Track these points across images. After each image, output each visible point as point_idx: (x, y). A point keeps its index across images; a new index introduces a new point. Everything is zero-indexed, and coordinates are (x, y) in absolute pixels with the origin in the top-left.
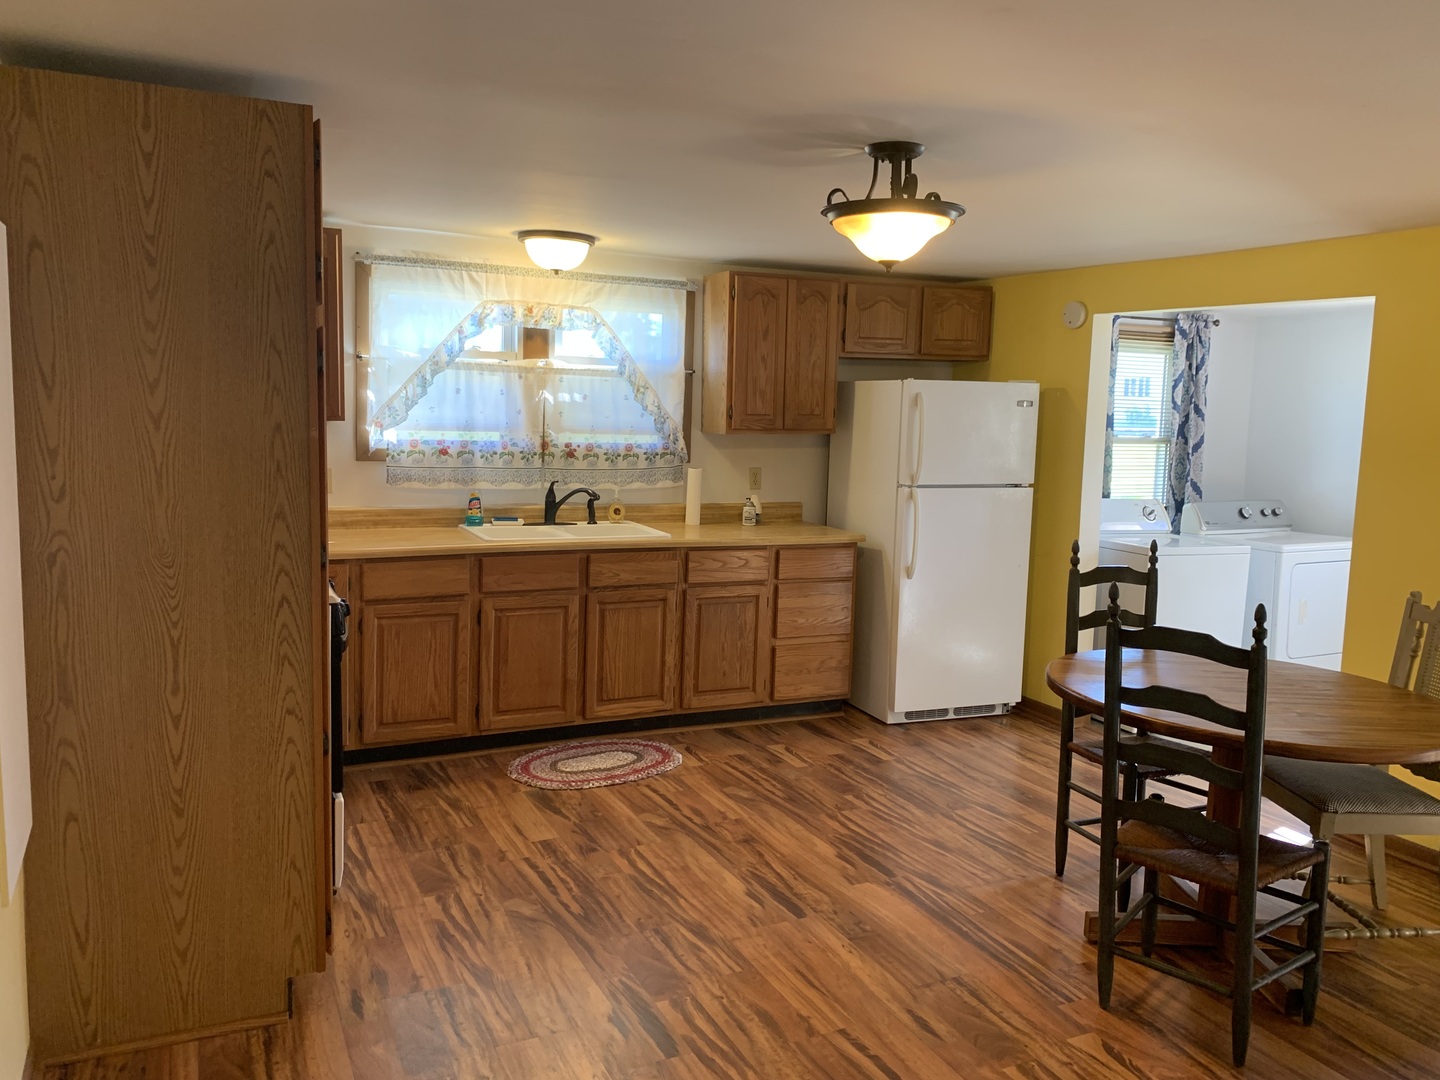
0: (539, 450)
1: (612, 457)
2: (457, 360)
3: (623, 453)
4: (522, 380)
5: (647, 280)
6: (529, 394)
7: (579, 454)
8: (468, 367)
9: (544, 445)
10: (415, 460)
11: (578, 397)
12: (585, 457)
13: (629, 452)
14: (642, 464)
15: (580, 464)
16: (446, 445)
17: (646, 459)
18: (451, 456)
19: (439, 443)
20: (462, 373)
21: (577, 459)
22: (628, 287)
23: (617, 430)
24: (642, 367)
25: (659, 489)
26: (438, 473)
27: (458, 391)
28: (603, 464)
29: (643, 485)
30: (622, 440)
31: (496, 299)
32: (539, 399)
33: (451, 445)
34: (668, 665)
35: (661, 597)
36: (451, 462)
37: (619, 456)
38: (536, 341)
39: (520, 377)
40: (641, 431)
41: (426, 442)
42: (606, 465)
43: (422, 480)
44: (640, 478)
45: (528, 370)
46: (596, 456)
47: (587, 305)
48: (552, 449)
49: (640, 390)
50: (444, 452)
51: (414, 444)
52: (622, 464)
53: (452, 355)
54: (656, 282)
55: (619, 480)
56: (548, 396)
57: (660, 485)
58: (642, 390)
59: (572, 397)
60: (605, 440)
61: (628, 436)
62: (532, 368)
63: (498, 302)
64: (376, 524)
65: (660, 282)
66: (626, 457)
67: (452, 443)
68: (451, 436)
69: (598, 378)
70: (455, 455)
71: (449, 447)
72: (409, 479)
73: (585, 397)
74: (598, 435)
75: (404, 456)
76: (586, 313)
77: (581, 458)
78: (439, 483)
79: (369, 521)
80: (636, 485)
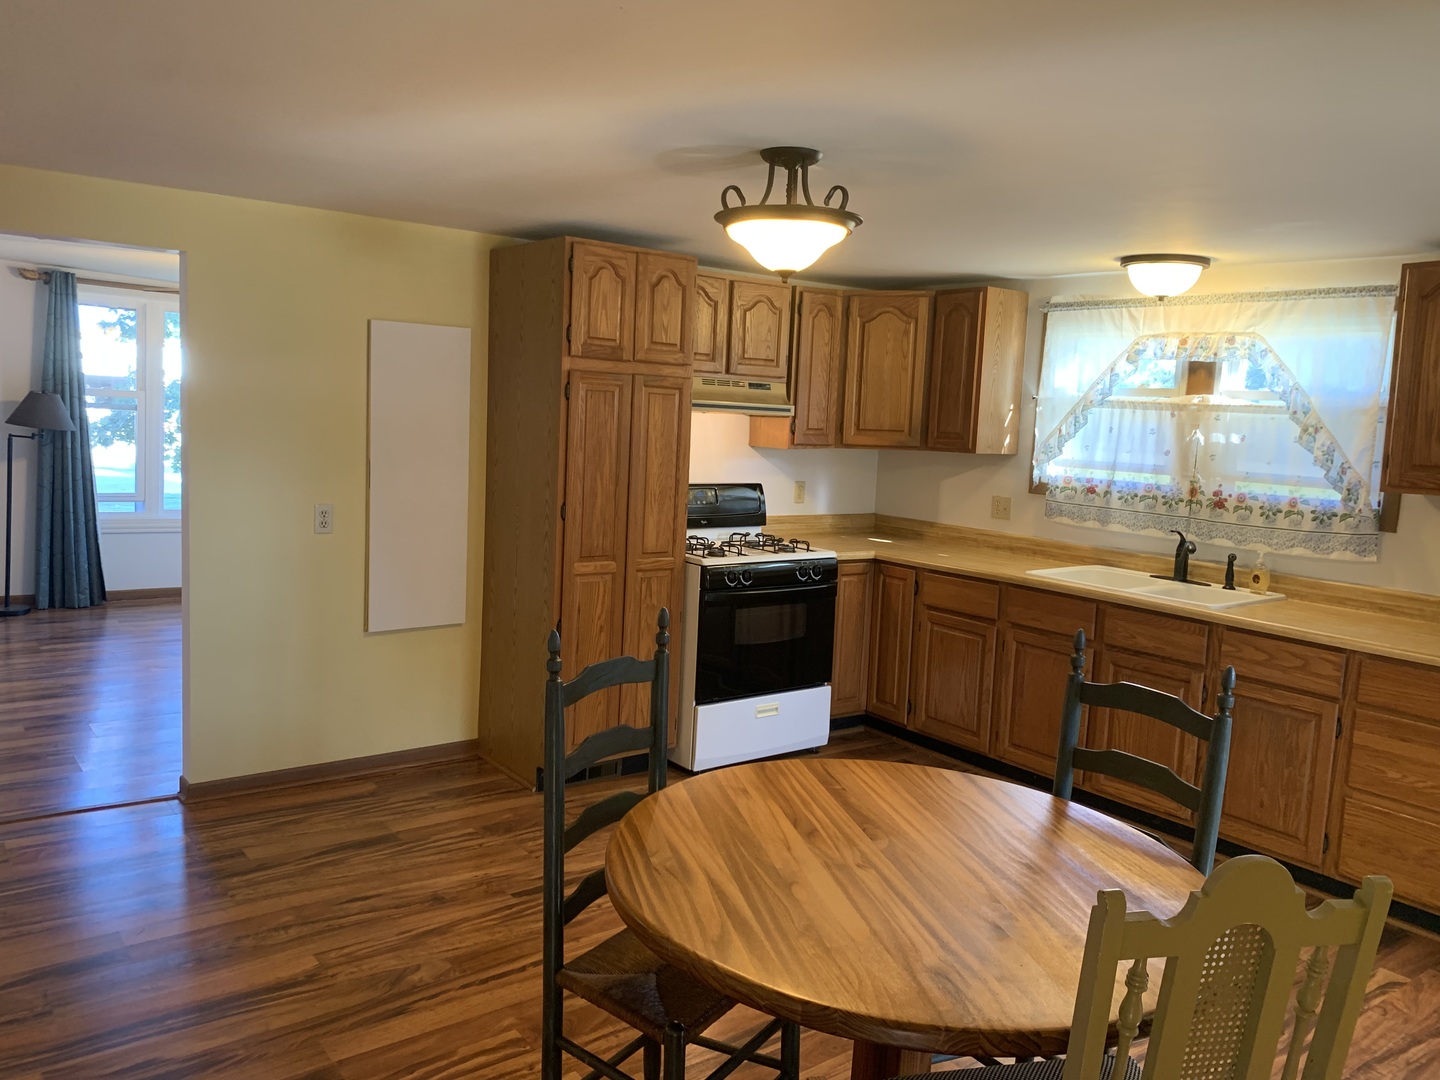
0: (1186, 496)
1: (1271, 512)
2: (1111, 398)
3: (1285, 508)
4: (1175, 419)
5: (1335, 291)
6: (1181, 434)
7: (1230, 504)
8: (1122, 405)
9: (1193, 492)
10: (1067, 497)
11: (1235, 439)
12: (1237, 508)
13: (1293, 509)
14: (1308, 525)
15: (1230, 517)
16: (1094, 484)
17: (1314, 520)
18: (1099, 495)
19: (1088, 481)
20: (1117, 411)
21: (1227, 510)
22: (1308, 302)
23: (1280, 480)
24: (1315, 401)
25: (1333, 561)
26: (1085, 511)
27: (1111, 430)
28: (1257, 520)
29: (1308, 553)
30: (1284, 492)
31: (1152, 333)
32: (1191, 440)
33: (1099, 484)
34: (1186, 763)
35: (1184, 677)
36: (1099, 501)
37: (1280, 512)
38: (1200, 375)
39: (1173, 415)
40: (1311, 483)
41: (1079, 480)
42: (1260, 521)
43: (1071, 515)
44: (1305, 542)
45: (1181, 407)
46: (1301, 514)
47: (1250, 330)
48: (1200, 497)
49: (1310, 431)
50: (1091, 490)
51: (1068, 480)
52: (1282, 522)
53: (1106, 393)
54: (1347, 291)
55: (1275, 541)
56: (1200, 436)
57: (1334, 556)
58: (1311, 430)
59: (1228, 439)
60: (1260, 490)
61: (1293, 488)
62: (1185, 405)
63: (1154, 336)
64: (1035, 553)
65: (1355, 290)
66: (1289, 514)
67: (1101, 482)
68: (1100, 475)
69: (1262, 416)
70: (1102, 495)
71: (1097, 486)
72: (1061, 513)
73: (1243, 440)
74: (1253, 484)
75: (1058, 490)
76: (1247, 338)
77: (1231, 510)
78: (1085, 521)
79: (1029, 549)
80: (1298, 551)
